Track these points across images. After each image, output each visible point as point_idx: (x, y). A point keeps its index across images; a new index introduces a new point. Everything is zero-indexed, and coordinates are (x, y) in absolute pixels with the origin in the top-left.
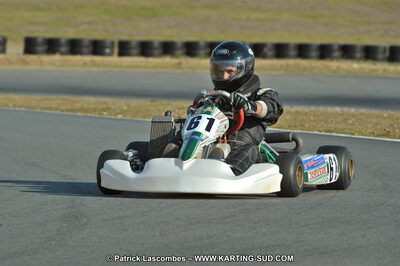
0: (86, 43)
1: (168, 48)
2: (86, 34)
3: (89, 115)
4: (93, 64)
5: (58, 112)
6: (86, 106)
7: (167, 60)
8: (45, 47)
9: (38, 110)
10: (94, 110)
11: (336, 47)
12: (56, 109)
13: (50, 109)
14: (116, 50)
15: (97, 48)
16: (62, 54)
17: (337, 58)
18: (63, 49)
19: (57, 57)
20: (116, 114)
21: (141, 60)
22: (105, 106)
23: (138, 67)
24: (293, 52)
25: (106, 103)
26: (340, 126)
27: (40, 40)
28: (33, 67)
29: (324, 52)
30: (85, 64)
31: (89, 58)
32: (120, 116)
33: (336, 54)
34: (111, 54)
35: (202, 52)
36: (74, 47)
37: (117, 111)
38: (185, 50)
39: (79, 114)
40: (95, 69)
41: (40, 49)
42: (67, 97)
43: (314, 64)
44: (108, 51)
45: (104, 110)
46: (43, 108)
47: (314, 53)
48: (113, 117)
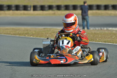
0: (21, 6)
1: (50, 7)
2: (21, 3)
3: (21, 36)
4: (24, 14)
5: (10, 35)
7: (50, 12)
8: (7, 8)
9: (3, 35)
10: (23, 34)
11: (110, 6)
13: (7, 34)
14: (32, 8)
15: (25, 8)
16: (13, 10)
18: (13, 9)
19: (11, 12)
21: (41, 12)
22: (27, 32)
23: (40, 15)
24: (95, 8)
27: (5, 6)
28: (2, 16)
29: (106, 8)
30: (21, 14)
31: (22, 12)
32: (32, 37)
33: (110, 8)
34: (30, 10)
35: (63, 9)
36: (17, 8)
37: (31, 34)
38: (56, 8)
39: (17, 36)
40: (24, 16)
41: (5, 9)
43: (102, 12)
44: (29, 9)
45: (26, 34)
46: (5, 34)
47: (103, 8)
48: (29, 37)
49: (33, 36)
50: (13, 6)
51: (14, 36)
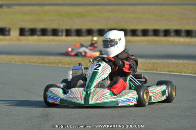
0: (49, 30)
1: (90, 32)
2: (50, 26)
3: (52, 65)
4: (53, 40)
5: (37, 64)
6: (50, 61)
7: (90, 38)
8: (30, 33)
9: (27, 63)
10: (54, 63)
11: (172, 31)
12: (35, 63)
13: (32, 62)
14: (64, 33)
15: (55, 32)
16: (38, 35)
17: (173, 36)
18: (39, 33)
19: (35, 38)
20: (65, 65)
21: (77, 38)
22: (59, 61)
24: (151, 33)
25: (60, 60)
26: (175, 70)
27: (27, 29)
28: (24, 42)
29: (167, 33)
30: (49, 41)
31: (51, 38)
32: (67, 66)
33: (172, 34)
34: (62, 35)
36: (44, 32)
37: (66, 63)
38: (98, 33)
39: (47, 65)
40: (54, 43)
41: (27, 33)
42: (41, 57)
43: (162, 39)
44: (60, 34)
45: (59, 63)
46: (30, 62)
47: (162, 34)
48: (64, 66)
49: (69, 65)
50: (38, 29)
51: (43, 65)
